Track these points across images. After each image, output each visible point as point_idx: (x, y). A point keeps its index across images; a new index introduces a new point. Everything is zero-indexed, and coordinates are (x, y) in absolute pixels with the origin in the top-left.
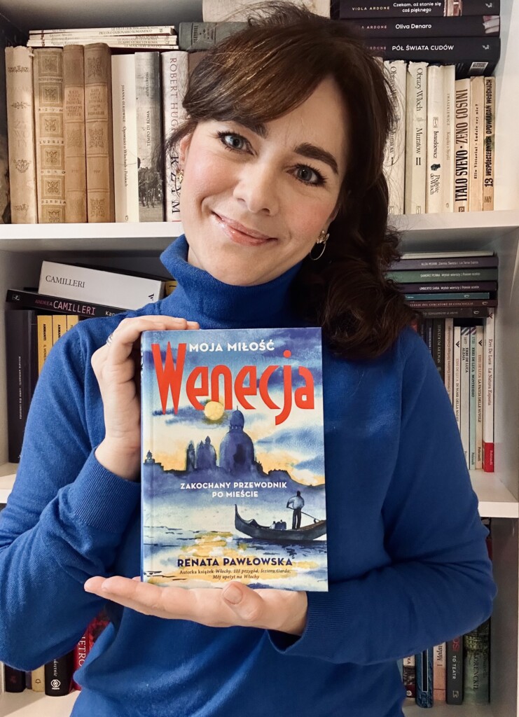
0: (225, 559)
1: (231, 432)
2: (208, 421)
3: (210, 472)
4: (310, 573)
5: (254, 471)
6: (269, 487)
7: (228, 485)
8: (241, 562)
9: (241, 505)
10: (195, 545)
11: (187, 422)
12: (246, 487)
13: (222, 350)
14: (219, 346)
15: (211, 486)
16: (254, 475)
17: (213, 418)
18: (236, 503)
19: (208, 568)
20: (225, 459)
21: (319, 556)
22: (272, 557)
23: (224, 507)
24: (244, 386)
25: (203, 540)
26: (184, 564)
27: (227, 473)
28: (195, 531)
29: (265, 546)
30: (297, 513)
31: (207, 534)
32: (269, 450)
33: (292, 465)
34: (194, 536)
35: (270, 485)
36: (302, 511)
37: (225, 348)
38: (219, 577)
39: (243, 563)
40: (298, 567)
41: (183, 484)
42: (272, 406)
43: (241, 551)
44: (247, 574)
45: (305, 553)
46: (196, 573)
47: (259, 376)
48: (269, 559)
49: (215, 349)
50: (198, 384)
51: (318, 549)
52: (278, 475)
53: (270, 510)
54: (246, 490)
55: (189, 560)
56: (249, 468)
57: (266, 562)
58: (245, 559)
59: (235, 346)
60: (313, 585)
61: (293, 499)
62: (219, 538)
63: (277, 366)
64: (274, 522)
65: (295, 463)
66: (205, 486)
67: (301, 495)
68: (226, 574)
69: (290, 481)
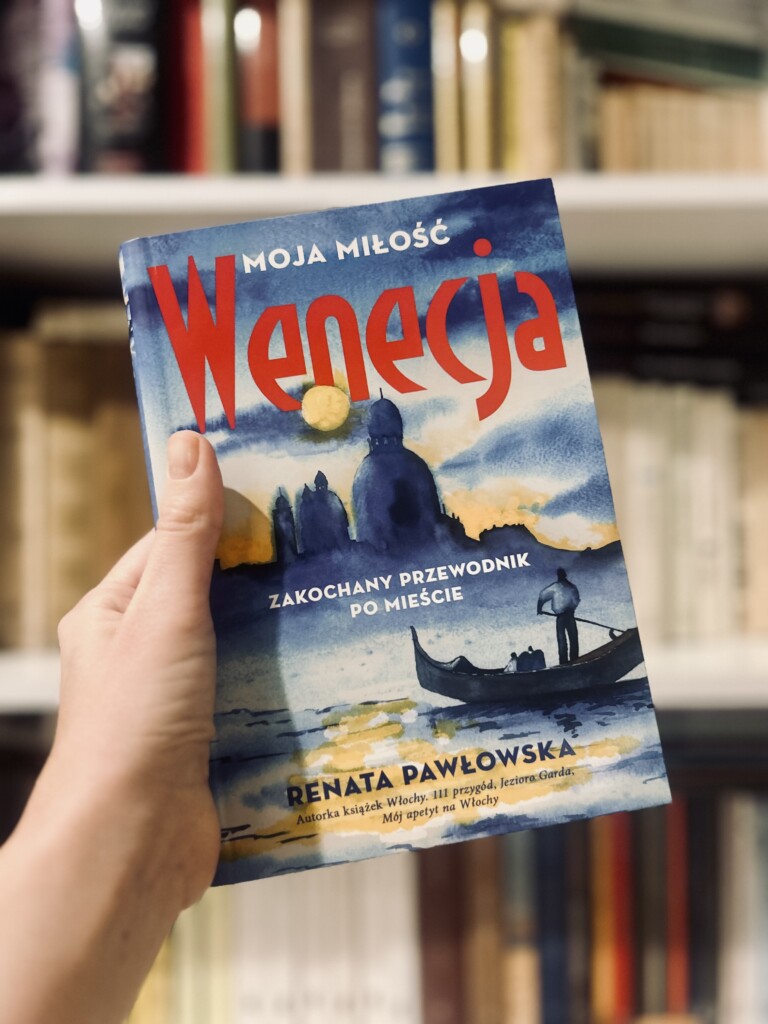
0: (405, 769)
1: (374, 454)
2: (313, 434)
3: (337, 557)
4: (623, 765)
5: (444, 539)
6: (486, 570)
7: (386, 583)
8: (447, 768)
9: (425, 625)
10: (327, 744)
11: (264, 444)
12: (430, 579)
13: (323, 260)
14: (315, 250)
15: (343, 590)
16: (447, 548)
17: (325, 426)
18: (410, 622)
19: (366, 799)
20: (371, 520)
21: (638, 718)
22: (521, 743)
23: (384, 638)
24: (390, 338)
25: (344, 729)
26: (304, 799)
27: (378, 552)
28: (321, 709)
29: (500, 719)
30: (567, 622)
31: (353, 711)
32: (471, 482)
33: (535, 509)
34: (318, 721)
35: (488, 566)
36: (576, 615)
37: (331, 255)
38: (398, 817)
39: (453, 772)
40: (591, 755)
41: (275, 597)
42: (464, 375)
43: (443, 740)
44: (466, 797)
45: (601, 718)
46: (337, 815)
47: (422, 308)
48: (516, 749)
49: (307, 258)
50: (277, 350)
51: (631, 703)
52: (504, 538)
53: (500, 626)
54: (431, 587)
55: (316, 784)
56: (432, 533)
57: (509, 757)
58: (455, 760)
59: (354, 247)
60: (633, 796)
61: (550, 589)
62: (383, 717)
63: (464, 279)
64: (514, 655)
65: (542, 502)
66: (331, 592)
67: (569, 578)
68: (416, 806)
69: (537, 548)
